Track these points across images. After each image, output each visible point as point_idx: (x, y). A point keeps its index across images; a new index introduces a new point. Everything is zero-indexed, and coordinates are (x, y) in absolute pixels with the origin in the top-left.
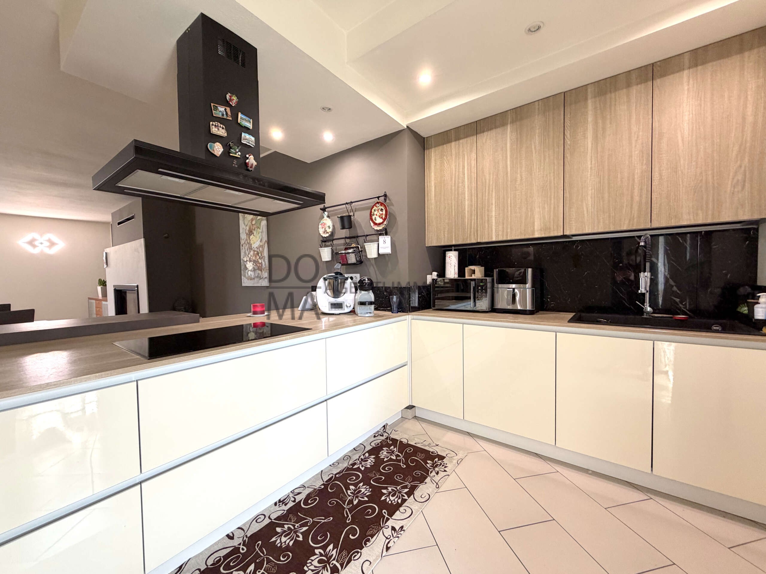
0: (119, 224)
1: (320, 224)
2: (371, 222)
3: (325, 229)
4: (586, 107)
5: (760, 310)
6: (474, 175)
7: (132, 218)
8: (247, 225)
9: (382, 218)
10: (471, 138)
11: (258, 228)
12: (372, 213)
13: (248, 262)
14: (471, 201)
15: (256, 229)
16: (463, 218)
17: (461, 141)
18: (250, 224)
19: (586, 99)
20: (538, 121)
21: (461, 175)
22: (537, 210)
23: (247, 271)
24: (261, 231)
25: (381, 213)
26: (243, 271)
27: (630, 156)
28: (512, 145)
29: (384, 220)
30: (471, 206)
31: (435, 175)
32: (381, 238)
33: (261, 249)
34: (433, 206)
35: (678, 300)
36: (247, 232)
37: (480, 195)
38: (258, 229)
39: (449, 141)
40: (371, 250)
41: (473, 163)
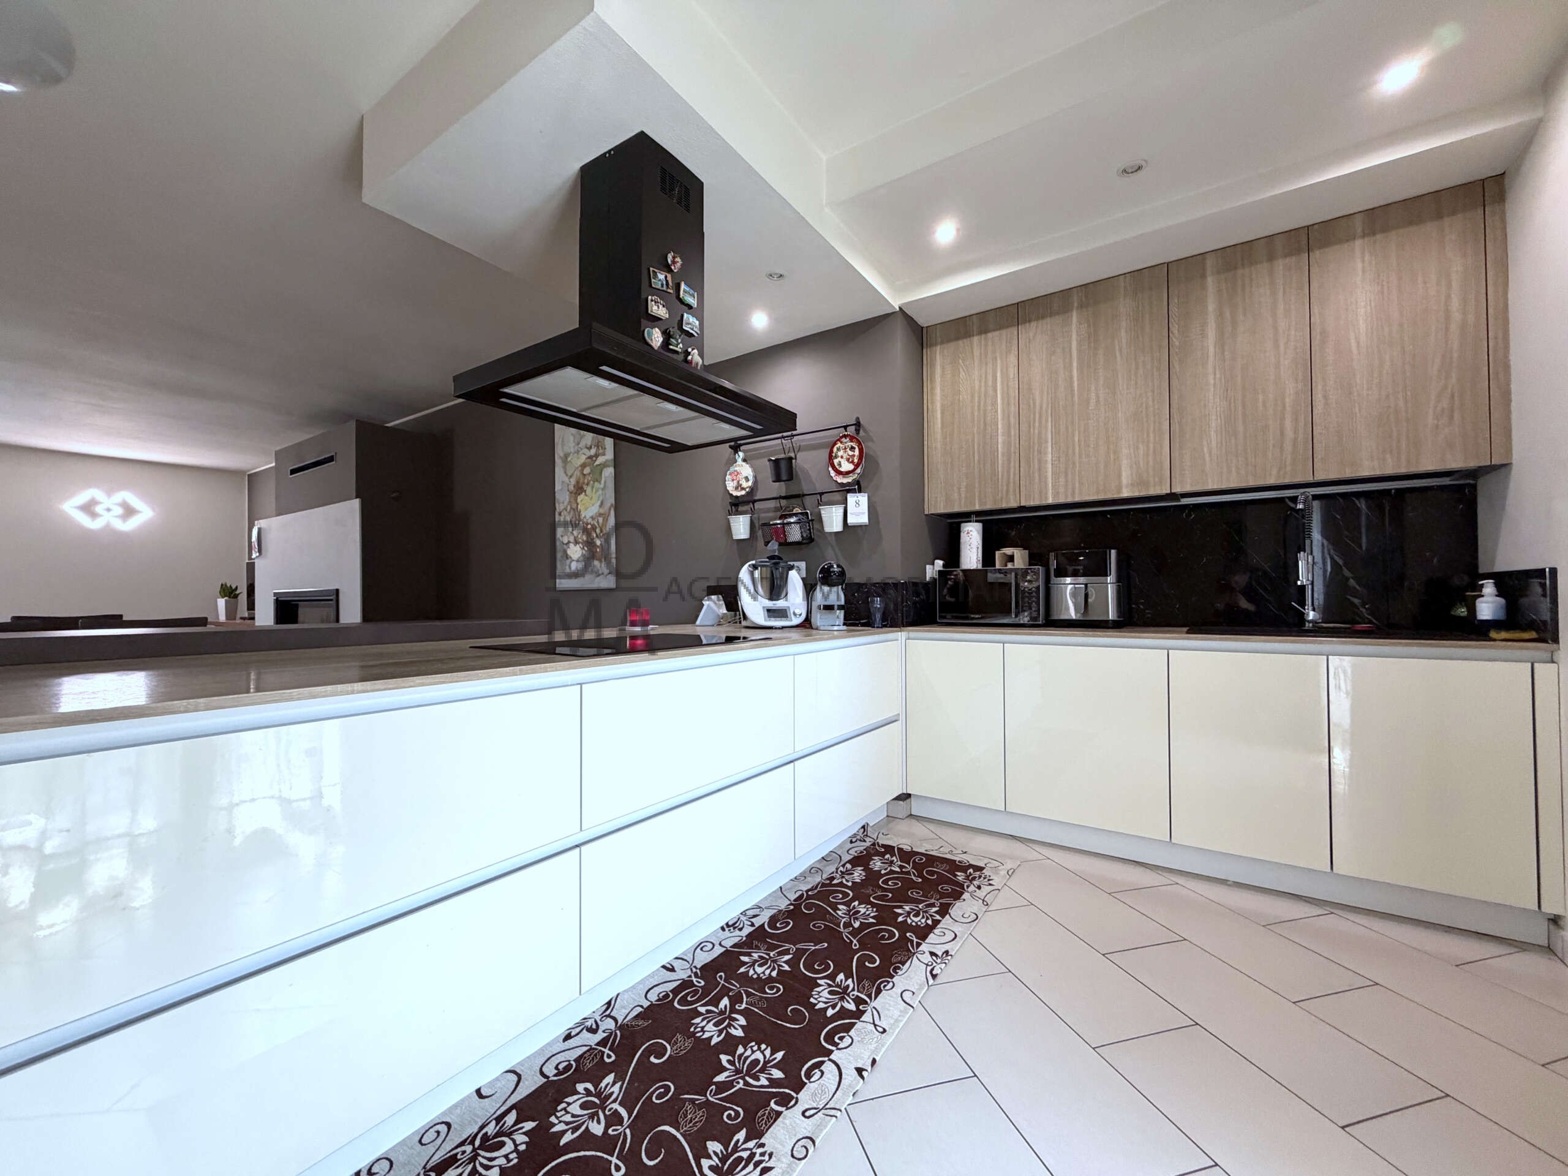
0: (293, 472)
1: (728, 473)
2: (830, 469)
3: (738, 482)
4: (1204, 287)
5: (1484, 605)
6: (1014, 393)
7: (331, 459)
8: (571, 477)
9: (852, 462)
10: (1009, 330)
11: (597, 481)
12: (834, 455)
13: (571, 545)
14: (1009, 435)
15: (592, 482)
16: (994, 463)
17: (990, 335)
18: (577, 473)
19: (1203, 276)
20: (1124, 306)
21: (991, 392)
22: (1125, 451)
23: (568, 562)
24: (602, 486)
25: (851, 453)
26: (560, 561)
27: (1277, 366)
28: (1079, 344)
29: (857, 466)
30: (1009, 443)
31: (942, 390)
32: (852, 498)
33: (601, 520)
34: (939, 445)
35: (1356, 601)
36: (572, 488)
37: (1024, 427)
38: (596, 483)
39: (968, 335)
40: (832, 519)
41: (1012, 372)
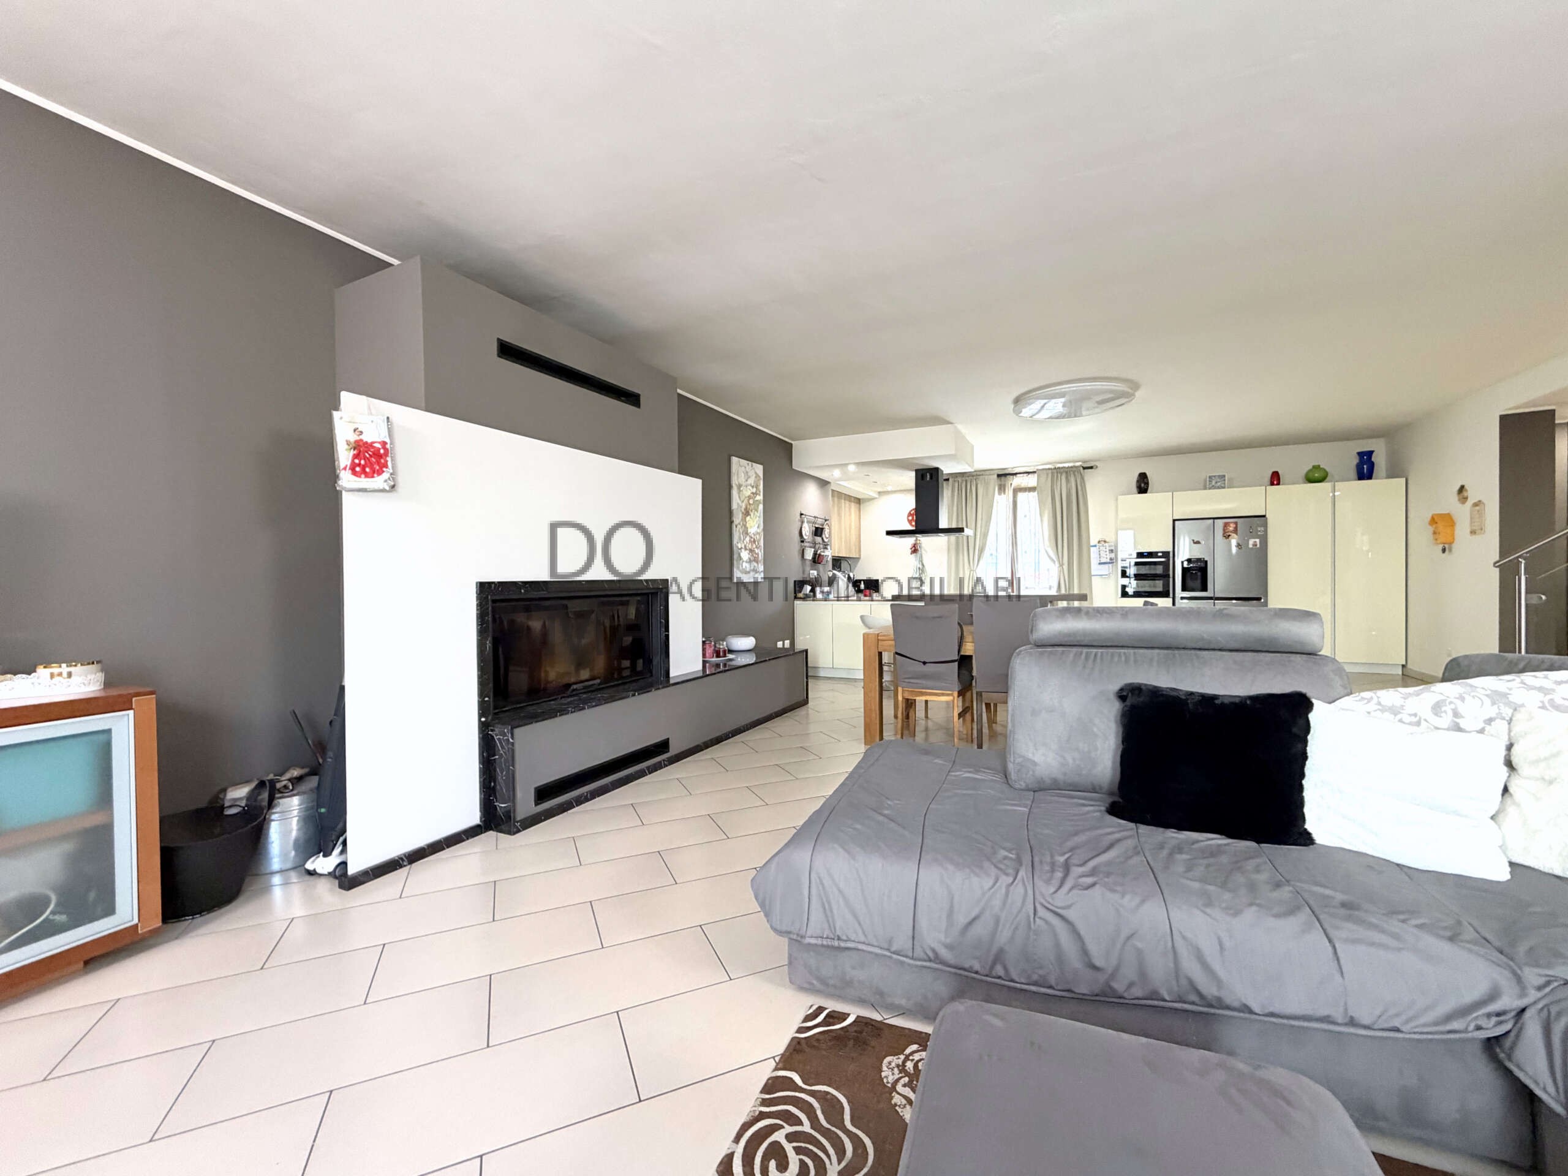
13: (743, 550)
15: (752, 510)
23: (741, 561)
24: (758, 515)
26: (737, 561)
33: (758, 536)
38: (756, 513)
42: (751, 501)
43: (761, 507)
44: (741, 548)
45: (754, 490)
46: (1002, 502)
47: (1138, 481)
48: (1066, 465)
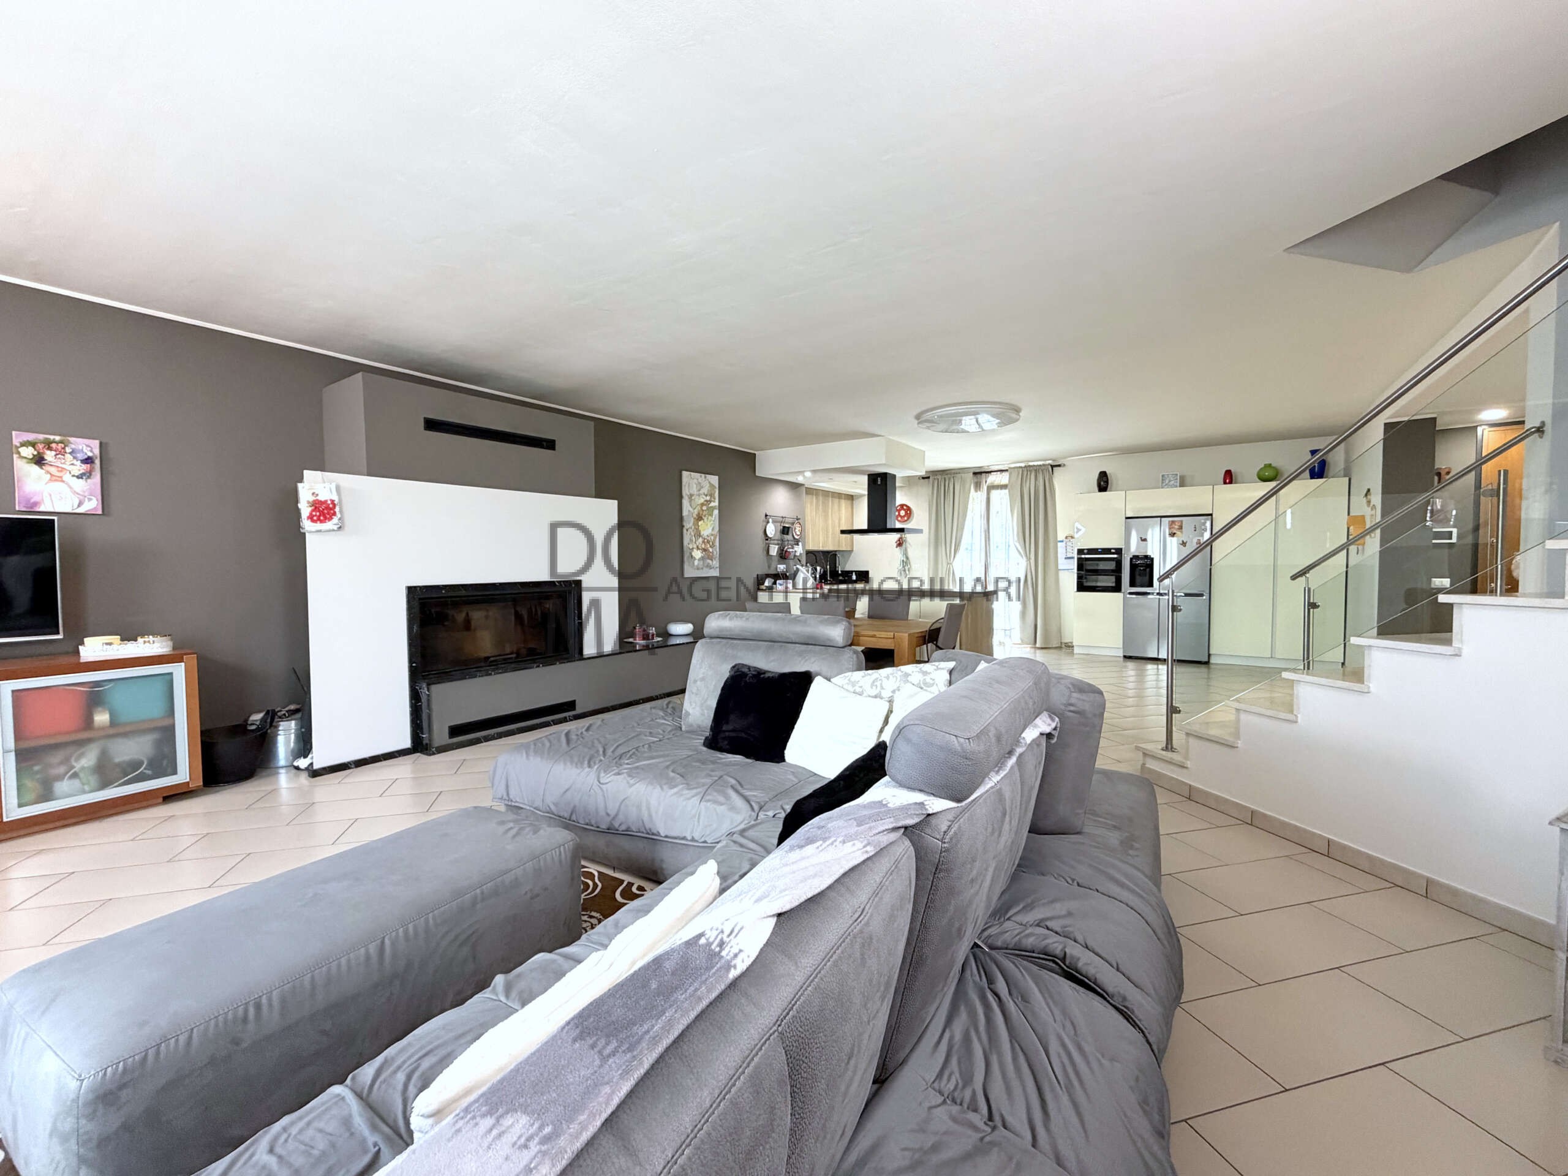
8: (694, 509)
11: (710, 515)
13: (695, 550)
15: (707, 516)
18: (699, 508)
23: (692, 560)
24: (713, 519)
26: (687, 559)
33: (712, 538)
36: (695, 516)
38: (710, 517)
42: (704, 508)
43: (716, 512)
44: (693, 549)
45: (708, 498)
46: (976, 499)
47: (1098, 480)
48: (1036, 463)
